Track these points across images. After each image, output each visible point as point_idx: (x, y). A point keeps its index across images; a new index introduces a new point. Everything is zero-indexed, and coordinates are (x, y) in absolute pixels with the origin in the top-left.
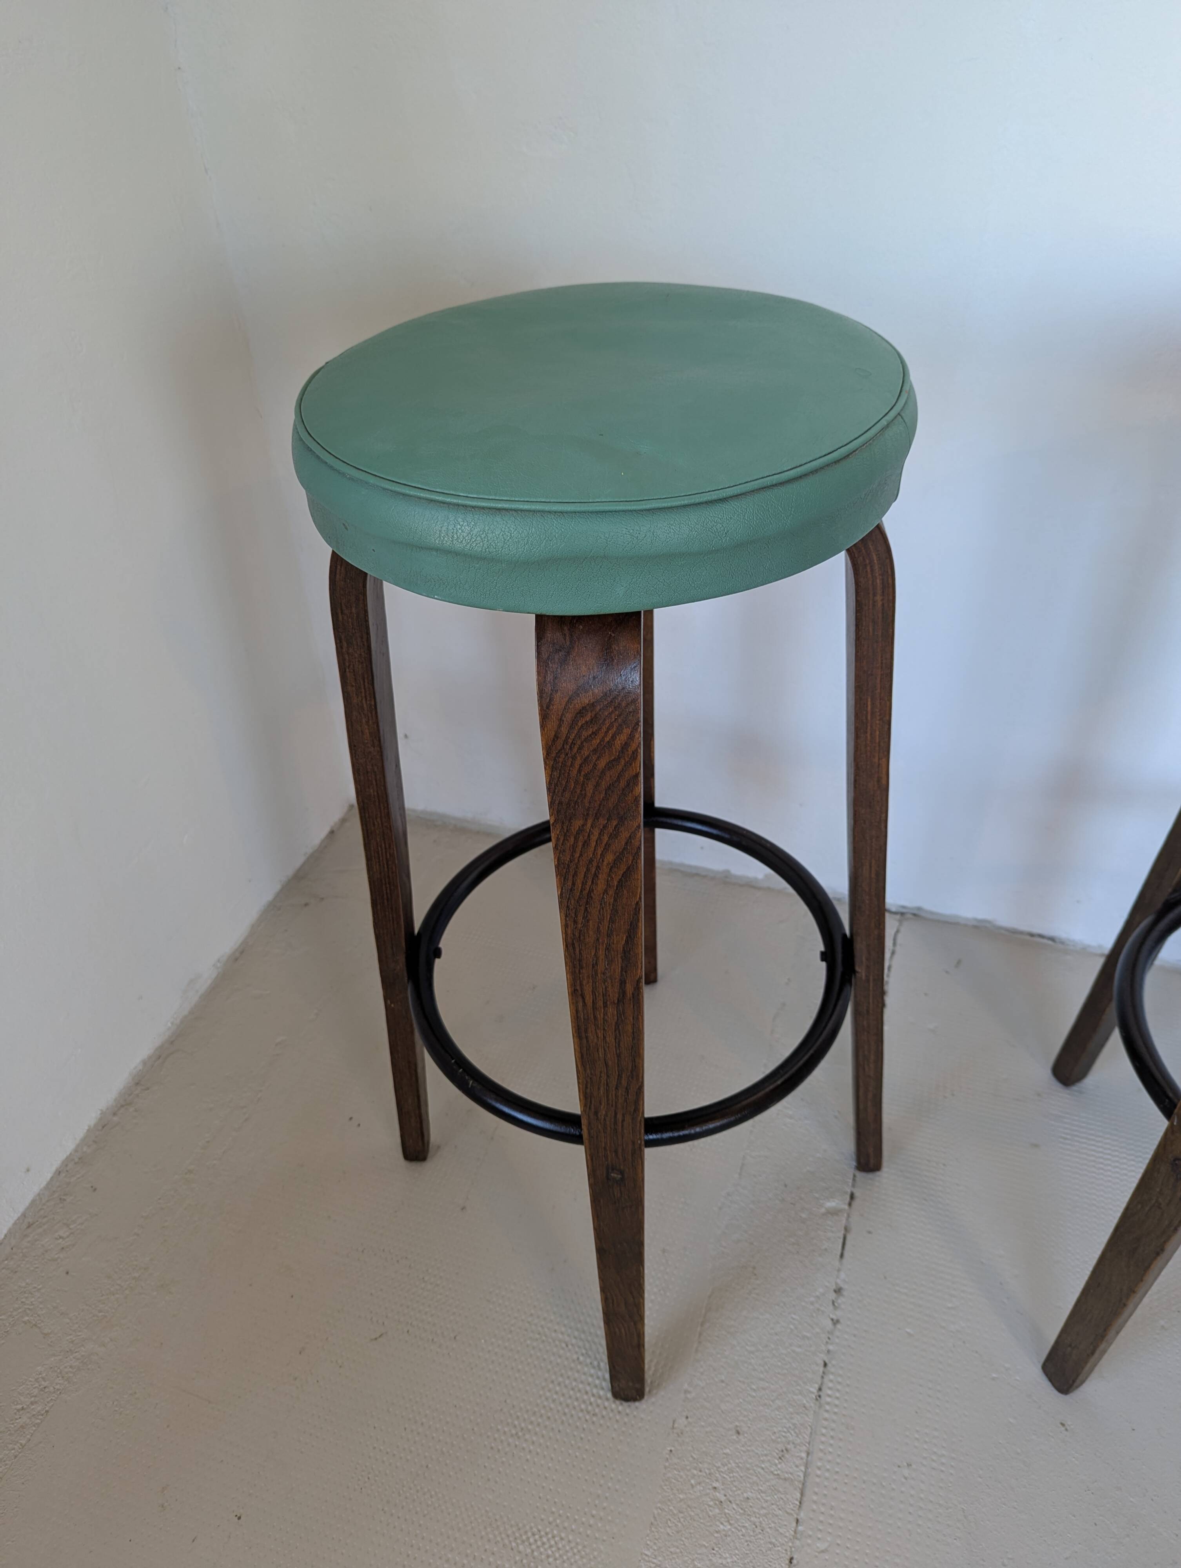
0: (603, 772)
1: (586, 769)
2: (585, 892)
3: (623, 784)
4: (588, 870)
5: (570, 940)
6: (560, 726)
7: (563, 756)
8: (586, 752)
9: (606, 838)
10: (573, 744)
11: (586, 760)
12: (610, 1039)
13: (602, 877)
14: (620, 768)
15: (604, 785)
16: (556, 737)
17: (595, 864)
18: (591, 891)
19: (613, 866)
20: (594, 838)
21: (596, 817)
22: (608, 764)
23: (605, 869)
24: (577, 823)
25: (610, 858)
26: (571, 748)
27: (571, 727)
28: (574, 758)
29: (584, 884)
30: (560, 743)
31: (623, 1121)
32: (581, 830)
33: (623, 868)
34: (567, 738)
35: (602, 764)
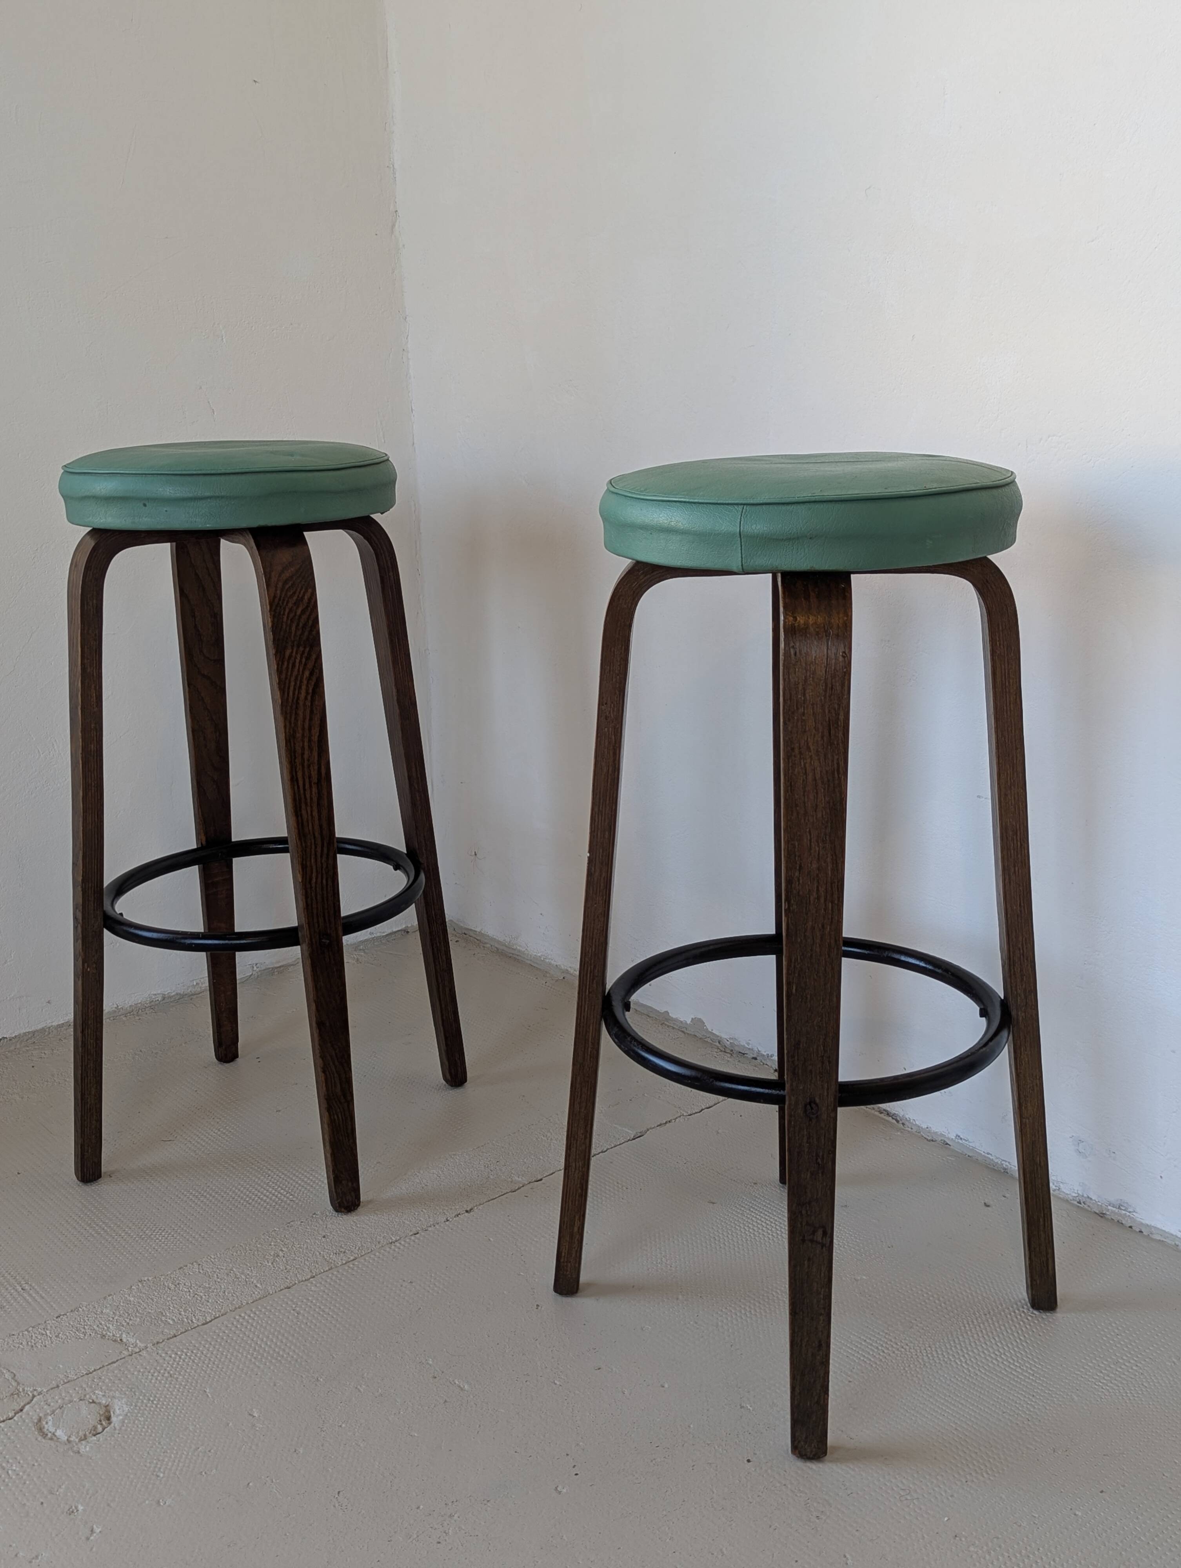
0: (300, 617)
1: (291, 615)
2: (295, 701)
3: (310, 622)
4: (296, 683)
5: (288, 738)
6: (276, 590)
7: (279, 608)
8: (290, 605)
9: (304, 660)
10: (284, 600)
11: (291, 610)
12: (315, 814)
13: (304, 687)
14: (308, 613)
15: (301, 625)
16: (275, 597)
17: (299, 679)
18: (298, 698)
19: (309, 679)
20: (297, 661)
21: (298, 647)
22: (302, 611)
23: (305, 682)
24: (288, 652)
25: (307, 673)
26: (283, 603)
27: (282, 590)
28: (285, 609)
29: (294, 694)
30: (277, 600)
31: (327, 885)
32: (290, 657)
33: (314, 679)
34: (280, 597)
35: (299, 612)
